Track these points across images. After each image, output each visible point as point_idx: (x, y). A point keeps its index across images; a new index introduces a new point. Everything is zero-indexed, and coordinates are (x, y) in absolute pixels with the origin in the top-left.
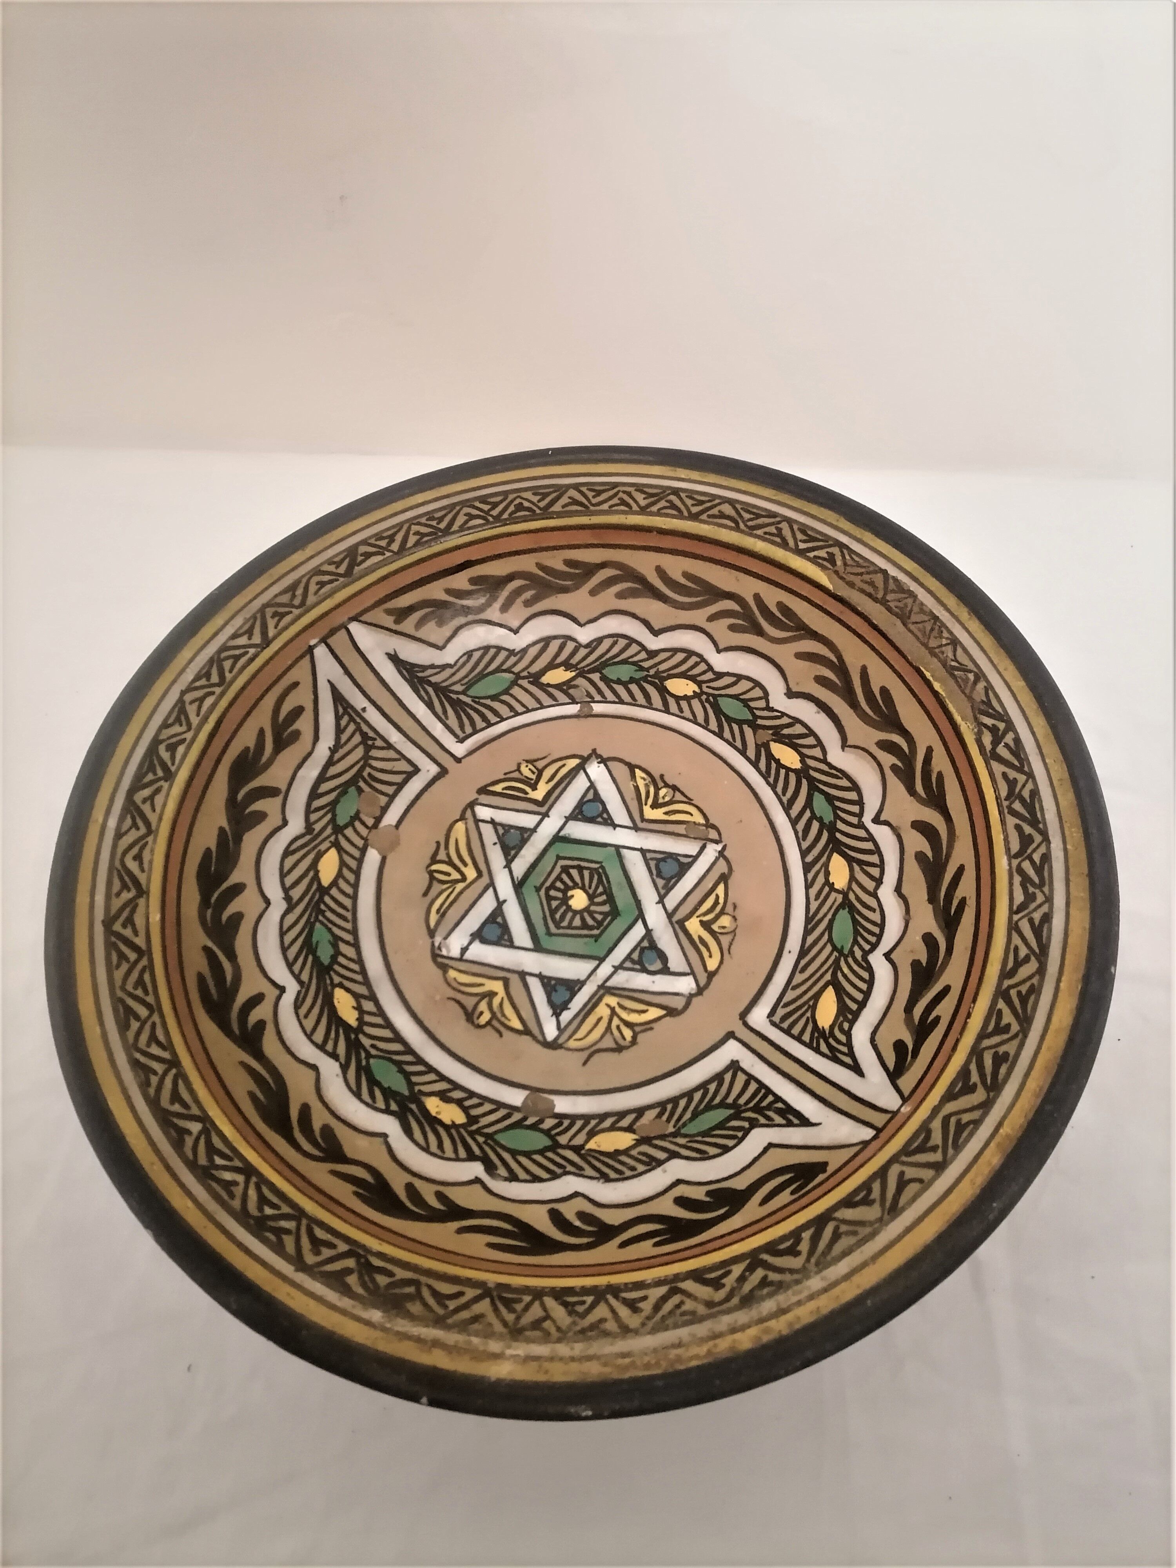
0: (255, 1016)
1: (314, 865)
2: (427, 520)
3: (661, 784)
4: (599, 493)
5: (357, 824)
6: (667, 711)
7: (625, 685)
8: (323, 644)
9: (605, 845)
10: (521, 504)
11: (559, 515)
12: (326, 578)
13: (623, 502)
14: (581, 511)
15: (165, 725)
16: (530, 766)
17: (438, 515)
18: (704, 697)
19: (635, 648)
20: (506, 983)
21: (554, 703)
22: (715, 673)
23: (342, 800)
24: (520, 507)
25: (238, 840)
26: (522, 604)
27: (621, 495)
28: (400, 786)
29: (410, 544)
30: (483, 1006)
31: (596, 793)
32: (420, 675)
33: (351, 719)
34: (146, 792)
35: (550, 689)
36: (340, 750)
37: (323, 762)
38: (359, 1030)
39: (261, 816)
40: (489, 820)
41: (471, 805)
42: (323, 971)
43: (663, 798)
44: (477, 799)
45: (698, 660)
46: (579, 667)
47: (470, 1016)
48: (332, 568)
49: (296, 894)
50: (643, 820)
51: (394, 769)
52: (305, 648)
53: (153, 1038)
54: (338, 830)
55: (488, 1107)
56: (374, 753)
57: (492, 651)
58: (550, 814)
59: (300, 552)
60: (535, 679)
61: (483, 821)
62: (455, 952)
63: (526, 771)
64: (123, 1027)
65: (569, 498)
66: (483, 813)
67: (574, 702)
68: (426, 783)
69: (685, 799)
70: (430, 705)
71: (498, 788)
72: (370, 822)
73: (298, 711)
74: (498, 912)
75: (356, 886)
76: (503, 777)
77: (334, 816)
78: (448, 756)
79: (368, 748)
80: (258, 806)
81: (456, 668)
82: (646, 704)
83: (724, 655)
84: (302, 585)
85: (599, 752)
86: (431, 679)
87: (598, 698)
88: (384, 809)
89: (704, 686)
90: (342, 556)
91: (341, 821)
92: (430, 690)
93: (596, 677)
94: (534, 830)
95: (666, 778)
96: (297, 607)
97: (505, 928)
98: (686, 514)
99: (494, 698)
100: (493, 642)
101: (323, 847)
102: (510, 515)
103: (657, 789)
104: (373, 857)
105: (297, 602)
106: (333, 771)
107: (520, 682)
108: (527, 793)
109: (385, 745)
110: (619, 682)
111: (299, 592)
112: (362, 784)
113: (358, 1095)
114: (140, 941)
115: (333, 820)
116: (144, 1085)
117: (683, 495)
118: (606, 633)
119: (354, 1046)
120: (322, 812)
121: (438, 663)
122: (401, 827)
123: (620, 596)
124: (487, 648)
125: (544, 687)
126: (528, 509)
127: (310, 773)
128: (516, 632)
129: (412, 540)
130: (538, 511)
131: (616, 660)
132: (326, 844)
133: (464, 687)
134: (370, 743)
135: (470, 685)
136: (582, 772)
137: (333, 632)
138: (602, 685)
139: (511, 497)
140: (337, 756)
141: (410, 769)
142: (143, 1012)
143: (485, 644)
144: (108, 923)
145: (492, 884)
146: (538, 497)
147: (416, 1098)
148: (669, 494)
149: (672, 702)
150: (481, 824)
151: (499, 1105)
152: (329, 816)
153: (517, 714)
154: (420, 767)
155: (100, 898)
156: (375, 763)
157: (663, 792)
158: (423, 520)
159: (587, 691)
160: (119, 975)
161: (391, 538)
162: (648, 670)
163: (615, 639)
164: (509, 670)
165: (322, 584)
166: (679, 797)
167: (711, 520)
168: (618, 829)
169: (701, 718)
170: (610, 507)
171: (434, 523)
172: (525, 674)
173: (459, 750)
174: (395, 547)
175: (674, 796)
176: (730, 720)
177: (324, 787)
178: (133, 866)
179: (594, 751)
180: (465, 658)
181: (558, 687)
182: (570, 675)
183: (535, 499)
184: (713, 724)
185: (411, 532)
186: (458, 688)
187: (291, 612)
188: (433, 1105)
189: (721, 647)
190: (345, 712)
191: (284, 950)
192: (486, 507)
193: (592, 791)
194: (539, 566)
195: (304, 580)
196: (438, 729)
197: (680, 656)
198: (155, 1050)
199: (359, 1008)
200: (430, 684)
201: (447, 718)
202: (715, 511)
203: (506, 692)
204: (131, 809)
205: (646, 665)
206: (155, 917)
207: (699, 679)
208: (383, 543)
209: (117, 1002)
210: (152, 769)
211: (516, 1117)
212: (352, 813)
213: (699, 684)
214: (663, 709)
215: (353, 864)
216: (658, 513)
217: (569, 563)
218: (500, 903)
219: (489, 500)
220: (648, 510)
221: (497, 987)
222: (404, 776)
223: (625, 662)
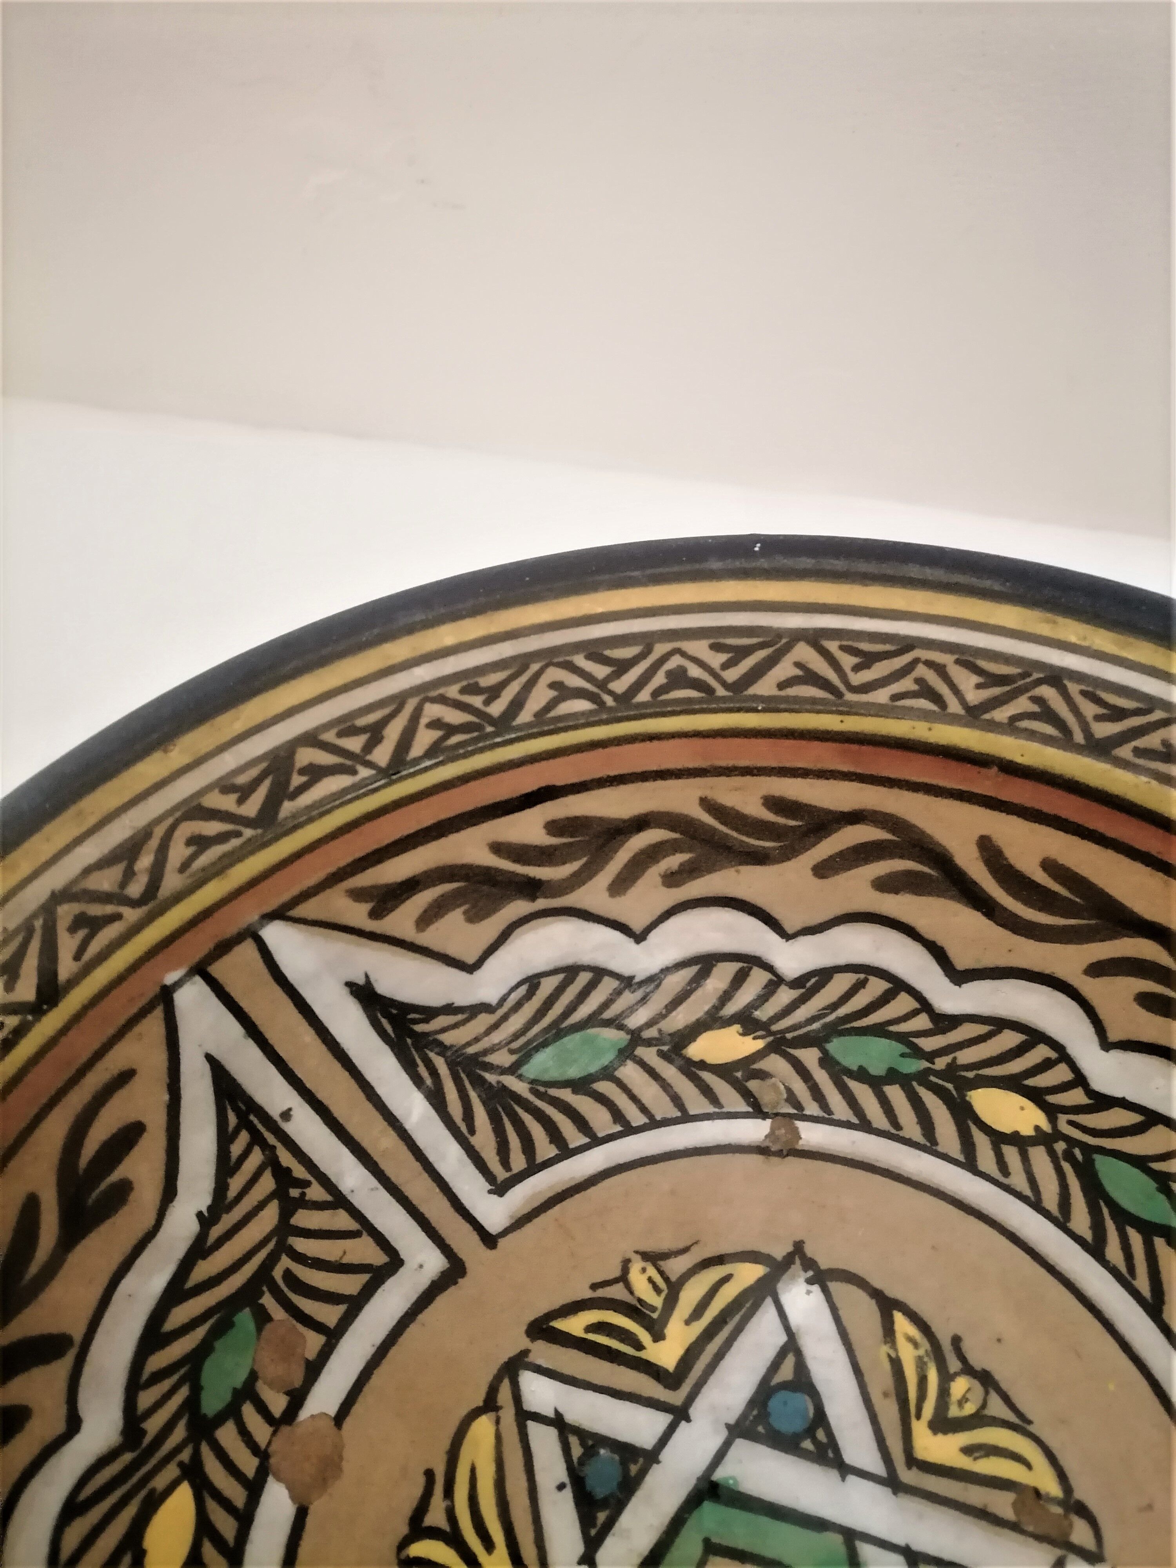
1: (135, 1536)
2: (463, 691)
3: (954, 1365)
4: (868, 660)
5: (248, 1411)
6: (970, 1164)
7: (876, 1083)
8: (198, 979)
9: (819, 1524)
10: (682, 670)
11: (771, 705)
12: (213, 828)
13: (926, 691)
14: (822, 701)
16: (652, 1272)
17: (489, 680)
18: (1060, 1147)
19: (903, 1003)
21: (711, 1109)
22: (1090, 1093)
23: (219, 1345)
24: (678, 678)
26: (659, 880)
27: (921, 671)
28: (356, 1305)
29: (417, 749)
31: (801, 1367)
32: (419, 1028)
33: (257, 1139)
35: (706, 1076)
36: (225, 1217)
37: (180, 1250)
39: (17, 1417)
40: (551, 1414)
41: (512, 1369)
43: (961, 1403)
44: (525, 1353)
45: (1053, 1055)
46: (775, 1028)
48: (227, 803)
50: (912, 1461)
51: (345, 1261)
52: (152, 991)
54: (201, 1431)
56: (303, 1219)
57: (584, 978)
58: (693, 1412)
59: (157, 755)
60: (674, 1049)
61: (537, 1417)
63: (641, 1282)
65: (798, 665)
66: (539, 1393)
67: (758, 1111)
68: (414, 1297)
69: (1011, 1417)
70: (436, 1099)
71: (575, 1325)
72: (278, 1404)
73: (128, 1136)
76: (588, 1294)
77: (196, 1390)
78: (467, 1227)
79: (288, 1208)
81: (500, 1012)
82: (921, 1140)
83: (1116, 1055)
84: (154, 843)
85: (810, 1250)
86: (444, 1037)
87: (812, 1108)
88: (314, 1370)
89: (1062, 1119)
90: (254, 772)
91: (211, 1404)
92: (440, 1063)
93: (810, 1056)
94: (652, 1456)
95: (967, 1346)
96: (134, 903)
98: (1079, 737)
99: (582, 1085)
100: (586, 959)
101: (160, 1482)
102: (656, 693)
103: (946, 1378)
104: (276, 1508)
105: (135, 889)
106: (203, 1270)
107: (640, 1051)
108: (640, 1347)
109: (329, 1198)
110: (862, 1075)
111: (145, 861)
112: (268, 1300)
115: (192, 1405)
117: (1073, 688)
118: (842, 961)
120: (166, 1385)
121: (462, 1000)
122: (349, 1423)
123: (884, 885)
124: (571, 971)
125: (692, 1070)
126: (697, 684)
127: (148, 1283)
128: (639, 937)
129: (424, 738)
130: (721, 692)
131: (856, 1024)
132: (171, 1471)
133: (514, 1058)
134: (294, 1193)
135: (526, 1054)
136: (769, 1302)
137: (224, 947)
138: (821, 1077)
139: (660, 649)
140: (216, 1232)
141: (378, 1258)
143: (569, 961)
146: (723, 657)
148: (1039, 682)
149: (982, 1142)
150: (532, 1426)
152: (184, 1392)
153: (629, 1130)
154: (403, 1255)
156: (301, 1245)
157: (960, 1386)
158: (453, 691)
159: (789, 1090)
161: (375, 734)
162: (931, 1056)
163: (862, 976)
164: (616, 1023)
165: (200, 843)
166: (997, 1408)
167: (1141, 762)
168: (852, 1479)
169: (1051, 1201)
170: (895, 697)
171: (477, 701)
172: (651, 1033)
173: (495, 1213)
174: (382, 755)
175: (984, 1405)
176: (1123, 1218)
177: (180, 1315)
179: (799, 1247)
180: (523, 990)
181: (724, 1071)
182: (751, 1045)
183: (717, 660)
184: (1081, 1221)
185: (424, 721)
186: (503, 1058)
187: (118, 917)
189: (1114, 1036)
190: (244, 1123)
192: (601, 671)
193: (790, 1361)
194: (707, 804)
195: (159, 832)
196: (449, 1158)
197: (1010, 1039)
200: (442, 1049)
201: (472, 1131)
202: (1152, 741)
203: (607, 1073)
205: (928, 1044)
207: (1052, 1099)
208: (354, 744)
212: (239, 1378)
213: (1052, 1111)
214: (961, 1158)
215: (227, 1526)
216: (1011, 727)
217: (775, 803)
219: (608, 653)
220: (987, 716)
222: (365, 1277)
223: (880, 1030)
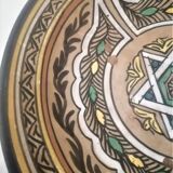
0: (71, 119)
1: (90, 67)
15: (45, 11)
20: (155, 115)
21: (170, 19)
23: (99, 45)
25: (67, 55)
28: (118, 43)
30: (147, 122)
32: (127, 6)
33: (104, 19)
34: (37, 35)
35: (169, 15)
36: (100, 29)
37: (94, 32)
38: (105, 126)
39: (74, 48)
40: (147, 57)
41: (141, 51)
42: (93, 103)
44: (143, 50)
47: (143, 126)
49: (85, 75)
51: (116, 37)
53: (36, 132)
54: (98, 55)
55: (151, 161)
56: (110, 31)
58: (168, 57)
60: (164, 11)
61: (145, 57)
62: (137, 102)
63: (160, 41)
64: (25, 126)
66: (145, 54)
68: (126, 42)
70: (129, 17)
71: (150, 47)
72: (108, 54)
73: (88, 13)
74: (151, 89)
75: (103, 75)
76: (152, 43)
77: (97, 51)
78: (133, 34)
79: (108, 29)
80: (74, 44)
81: (138, 4)
86: (130, 7)
88: (113, 50)
91: (99, 52)
92: (129, 11)
94: (162, 62)
97: (154, 95)
99: (150, 16)
101: (93, 61)
104: (109, 66)
107: (159, 11)
108: (160, 49)
109: (114, 29)
112: (106, 41)
113: (105, 151)
114: (32, 92)
116: (32, 152)
119: (104, 132)
120: (93, 49)
122: (118, 57)
125: (167, 14)
127: (90, 35)
133: (140, 11)
134: (109, 27)
135: (142, 11)
141: (121, 37)
142: (32, 120)
144: (21, 83)
145: (148, 79)
147: (125, 154)
151: (155, 161)
152: (95, 50)
153: (157, 22)
154: (124, 37)
155: (19, 73)
156: (110, 34)
160: (24, 104)
164: (155, 7)
172: (161, 9)
173: (137, 32)
177: (94, 40)
178: (31, 62)
181: (171, 14)
188: (131, 157)
191: (81, 95)
196: (130, 25)
198: (36, 137)
199: (104, 118)
203: (154, 14)
204: (31, 40)
206: (38, 82)
209: (23, 115)
210: (39, 27)
211: (161, 167)
212: (103, 50)
218: (152, 86)
221: (151, 116)
222: (119, 39)
